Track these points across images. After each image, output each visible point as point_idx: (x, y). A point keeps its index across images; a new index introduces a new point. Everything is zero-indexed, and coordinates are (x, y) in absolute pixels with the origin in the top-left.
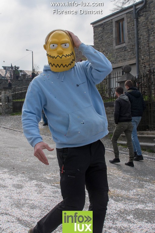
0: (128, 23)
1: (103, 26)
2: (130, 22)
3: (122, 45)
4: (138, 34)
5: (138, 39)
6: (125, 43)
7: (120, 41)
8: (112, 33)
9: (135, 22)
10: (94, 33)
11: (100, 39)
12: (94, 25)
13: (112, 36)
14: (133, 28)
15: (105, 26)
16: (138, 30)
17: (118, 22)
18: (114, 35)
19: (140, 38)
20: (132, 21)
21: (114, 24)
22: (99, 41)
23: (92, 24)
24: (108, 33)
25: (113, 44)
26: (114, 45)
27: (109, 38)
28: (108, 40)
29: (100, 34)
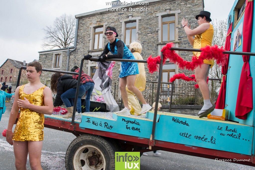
0: (63, 57)
1: (46, 55)
2: (64, 57)
3: (58, 68)
4: (69, 64)
5: (69, 67)
6: (59, 67)
7: (56, 66)
8: (52, 60)
9: (68, 57)
10: (40, 58)
11: (43, 62)
12: (40, 53)
13: (51, 62)
14: (66, 60)
15: (48, 56)
16: (69, 62)
17: (56, 55)
18: (53, 62)
19: (70, 67)
20: (66, 57)
21: (54, 56)
22: (43, 63)
23: (40, 52)
24: (49, 59)
25: (51, 67)
26: (53, 67)
27: (50, 63)
28: (49, 64)
29: (43, 59)
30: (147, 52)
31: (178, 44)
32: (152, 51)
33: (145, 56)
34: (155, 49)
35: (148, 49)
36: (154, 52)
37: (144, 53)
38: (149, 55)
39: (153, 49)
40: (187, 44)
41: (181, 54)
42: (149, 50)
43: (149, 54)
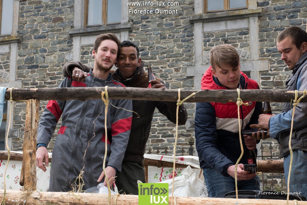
30: (158, 45)
31: (257, 19)
32: (175, 41)
33: (152, 59)
34: (184, 37)
35: (161, 35)
36: (180, 46)
37: (148, 47)
38: (165, 55)
39: (176, 34)
40: (287, 19)
41: (268, 51)
42: (165, 38)
43: (164, 53)
